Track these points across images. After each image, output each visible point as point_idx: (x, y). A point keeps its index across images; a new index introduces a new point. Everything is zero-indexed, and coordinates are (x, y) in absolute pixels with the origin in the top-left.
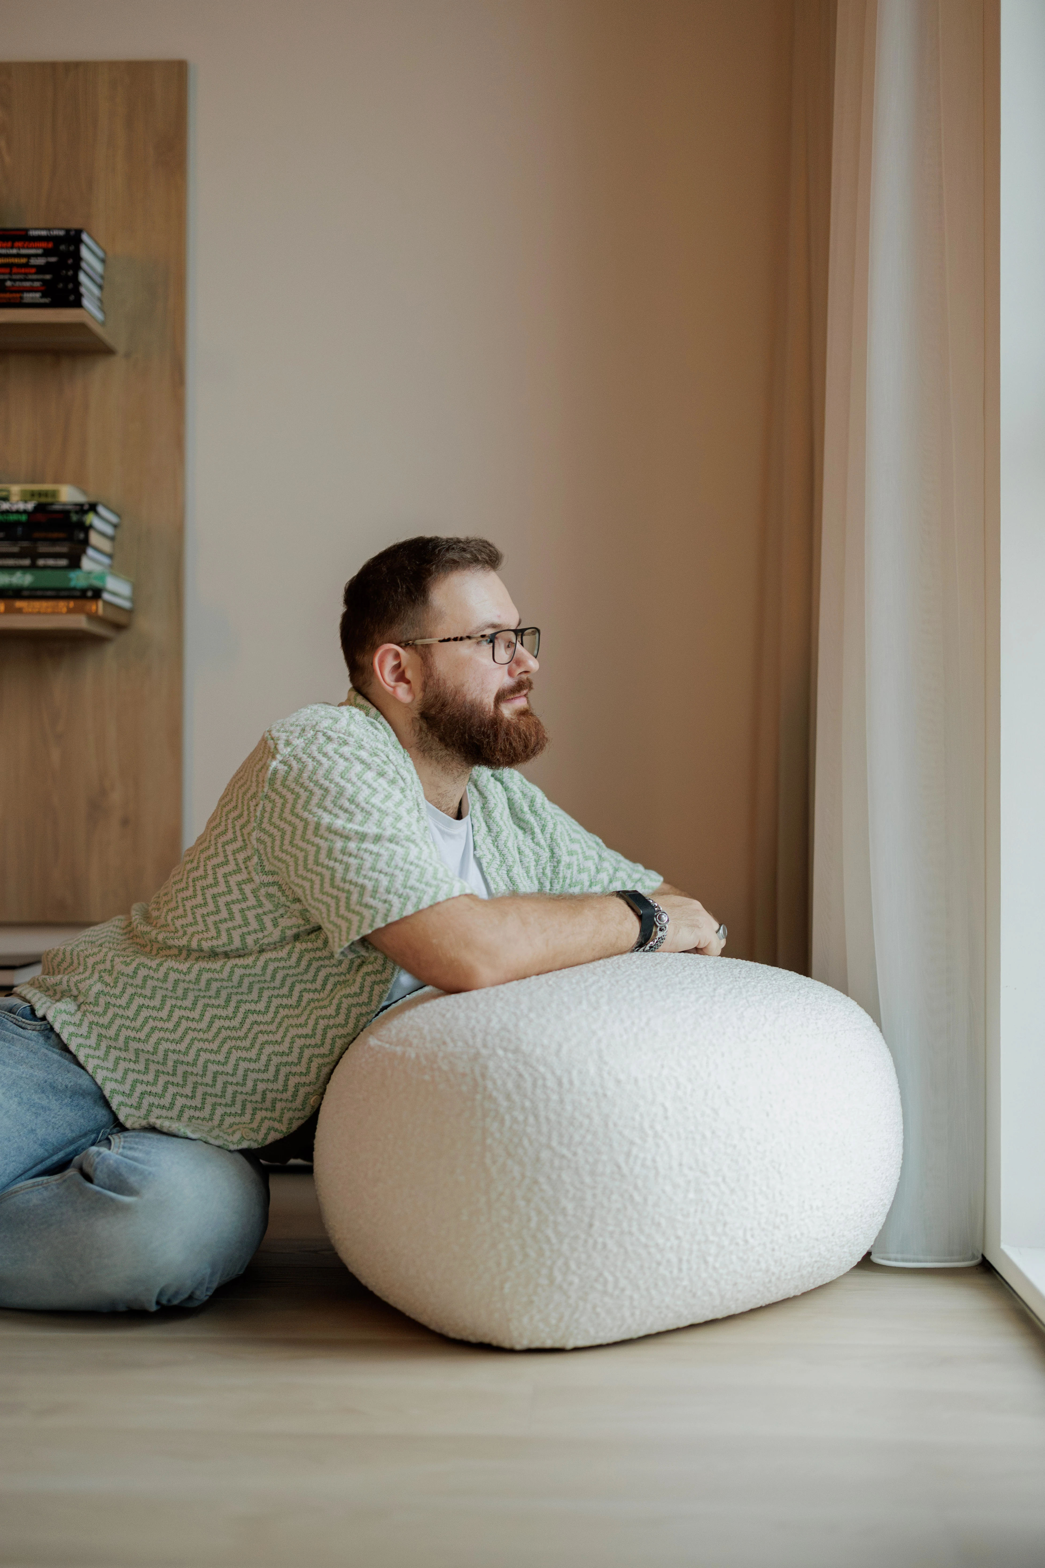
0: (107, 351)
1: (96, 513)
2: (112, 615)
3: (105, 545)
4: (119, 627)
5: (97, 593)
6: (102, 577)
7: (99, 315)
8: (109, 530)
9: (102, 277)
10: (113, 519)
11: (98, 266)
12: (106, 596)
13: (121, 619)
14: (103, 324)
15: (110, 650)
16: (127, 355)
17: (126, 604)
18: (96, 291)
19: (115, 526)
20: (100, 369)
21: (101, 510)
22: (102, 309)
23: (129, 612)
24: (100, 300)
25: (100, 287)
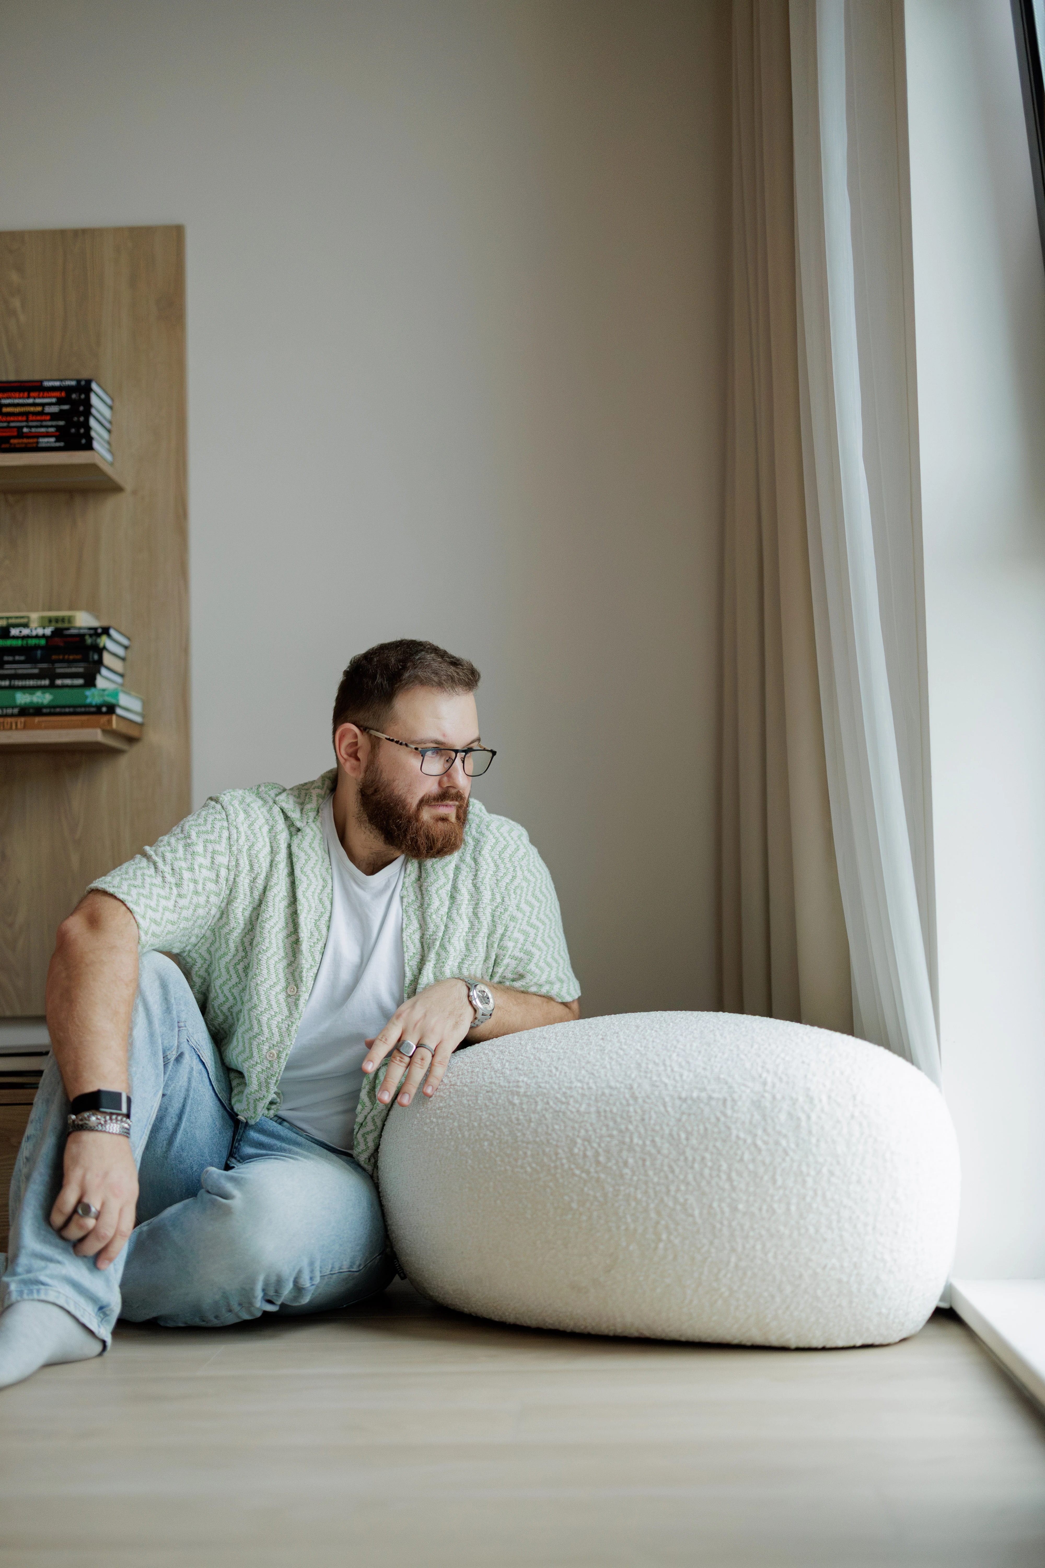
0: (116, 488)
1: (109, 635)
2: (124, 728)
3: (117, 665)
4: (131, 740)
5: (111, 709)
6: (115, 694)
7: (109, 457)
8: (121, 652)
9: (110, 422)
10: (125, 642)
11: (107, 412)
12: (119, 711)
13: (133, 732)
14: (112, 464)
15: (123, 761)
16: (135, 492)
17: (138, 719)
18: (105, 434)
19: (126, 648)
20: (110, 504)
21: (112, 632)
22: (110, 451)
23: (141, 725)
24: (109, 443)
25: (109, 431)
